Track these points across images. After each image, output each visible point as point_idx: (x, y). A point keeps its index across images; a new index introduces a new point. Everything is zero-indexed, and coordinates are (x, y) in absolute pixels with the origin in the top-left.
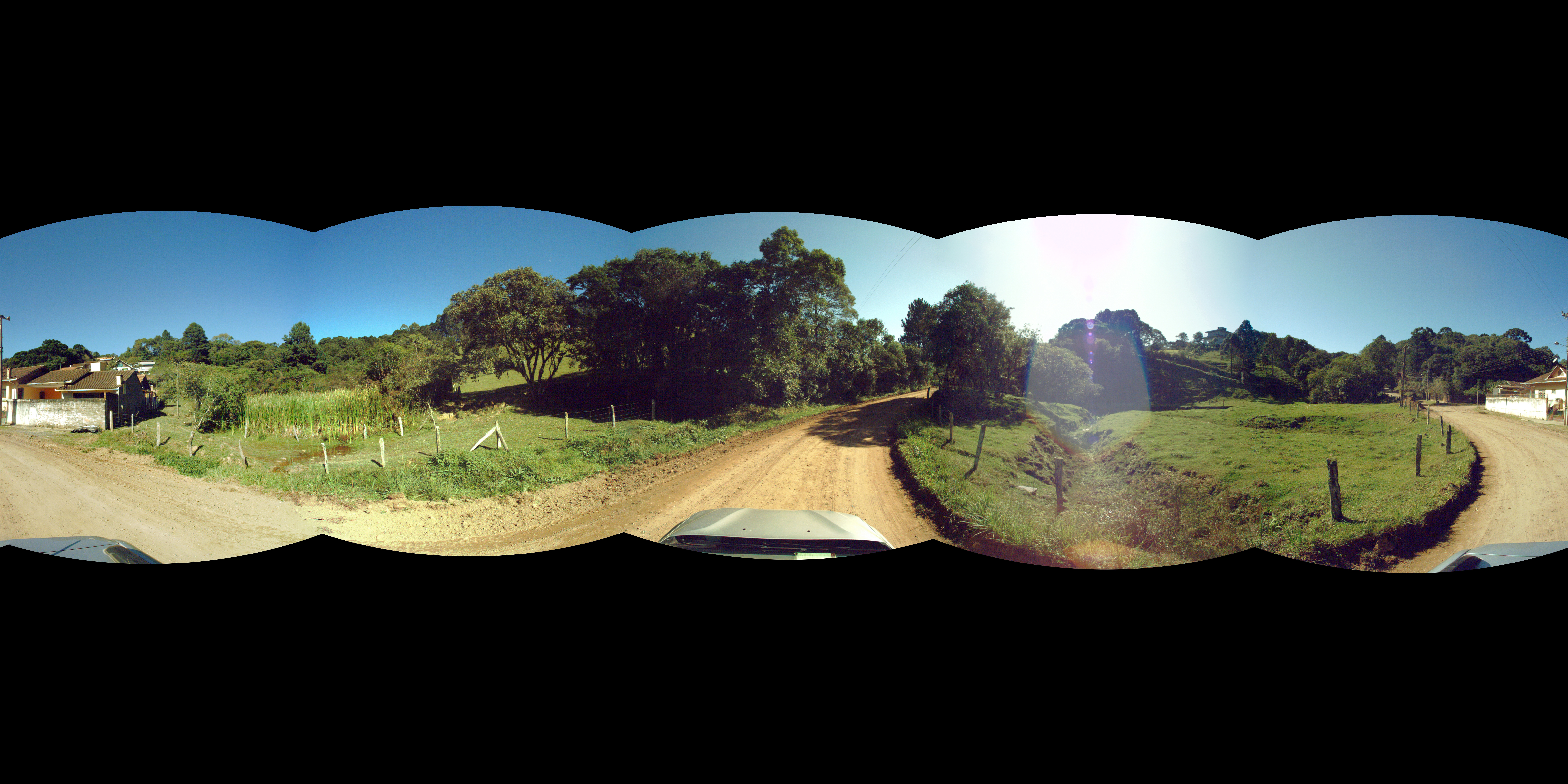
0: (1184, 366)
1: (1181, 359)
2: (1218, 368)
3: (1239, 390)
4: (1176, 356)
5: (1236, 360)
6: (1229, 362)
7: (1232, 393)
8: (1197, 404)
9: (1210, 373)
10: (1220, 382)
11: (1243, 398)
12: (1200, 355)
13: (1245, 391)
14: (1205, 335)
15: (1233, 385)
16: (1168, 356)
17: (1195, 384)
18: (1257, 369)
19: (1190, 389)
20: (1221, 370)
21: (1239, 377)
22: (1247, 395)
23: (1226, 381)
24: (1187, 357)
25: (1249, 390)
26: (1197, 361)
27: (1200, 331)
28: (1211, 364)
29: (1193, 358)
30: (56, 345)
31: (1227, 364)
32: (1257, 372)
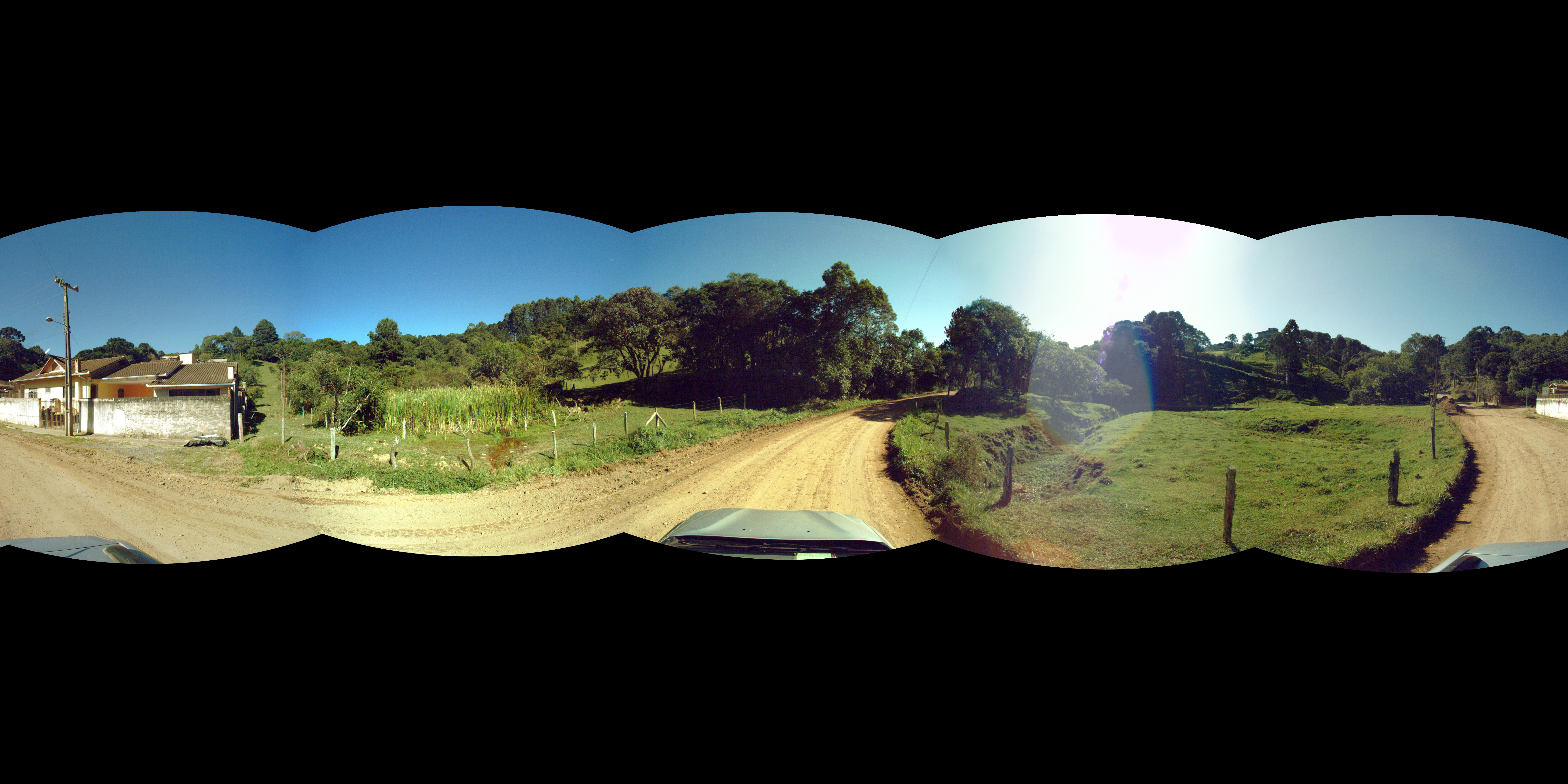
0: (1226, 367)
1: (1225, 360)
2: (1265, 369)
3: (1283, 391)
4: (1220, 358)
6: (1275, 363)
7: (1275, 394)
8: (1234, 406)
9: (1252, 374)
10: (1264, 383)
11: (1286, 399)
12: (1247, 356)
13: (1289, 393)
14: (1256, 336)
15: (1278, 386)
16: (1212, 358)
17: (1235, 385)
18: (1305, 370)
19: (1230, 390)
20: (1267, 371)
21: (1283, 378)
22: (1291, 397)
23: (1270, 382)
24: (1231, 358)
25: (1293, 391)
26: (1241, 362)
27: (1251, 332)
28: (1256, 365)
29: (1238, 359)
30: (122, 344)
31: (1272, 365)
32: (1305, 372)
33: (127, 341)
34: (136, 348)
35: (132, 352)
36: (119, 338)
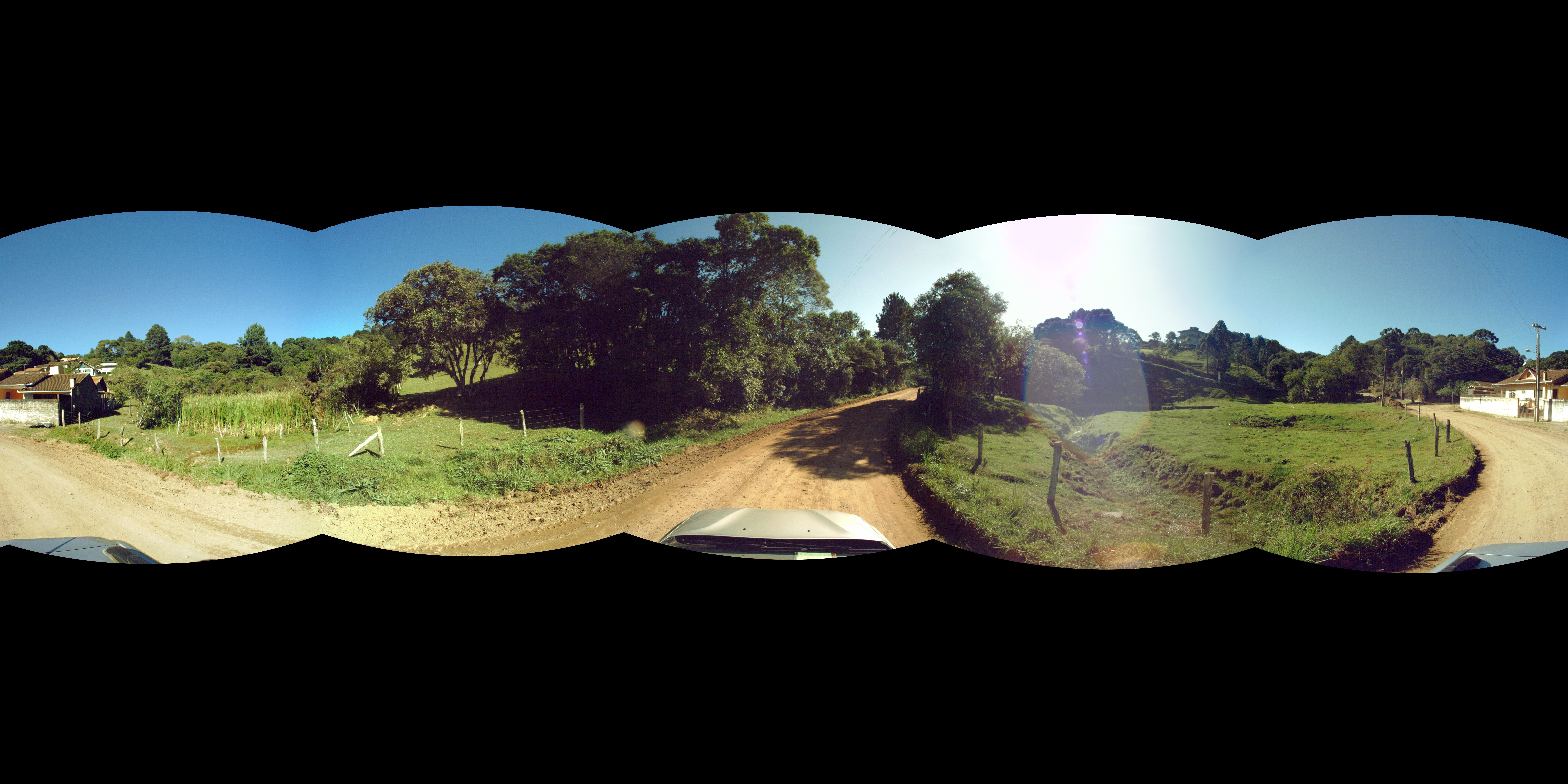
0: (1160, 365)
1: (1156, 359)
2: (1194, 368)
3: (1217, 390)
4: (1152, 355)
5: (1212, 360)
6: (1205, 362)
7: (1210, 393)
8: (1177, 404)
9: (1187, 373)
10: (1196, 381)
11: (1220, 397)
12: (1175, 354)
13: (1223, 391)
14: (1178, 335)
15: (1210, 385)
16: (1145, 355)
17: (1172, 384)
18: (1233, 369)
19: (1168, 389)
20: (1197, 370)
21: (1216, 377)
22: (1225, 395)
23: (1203, 381)
24: (1162, 356)
25: (1226, 390)
26: (1173, 361)
27: (1173, 331)
28: (1187, 364)
29: (1169, 358)
30: (21, 346)
31: (1203, 364)
32: (1231, 371)
33: (27, 344)
34: (36, 350)
35: (31, 354)
36: (19, 341)
